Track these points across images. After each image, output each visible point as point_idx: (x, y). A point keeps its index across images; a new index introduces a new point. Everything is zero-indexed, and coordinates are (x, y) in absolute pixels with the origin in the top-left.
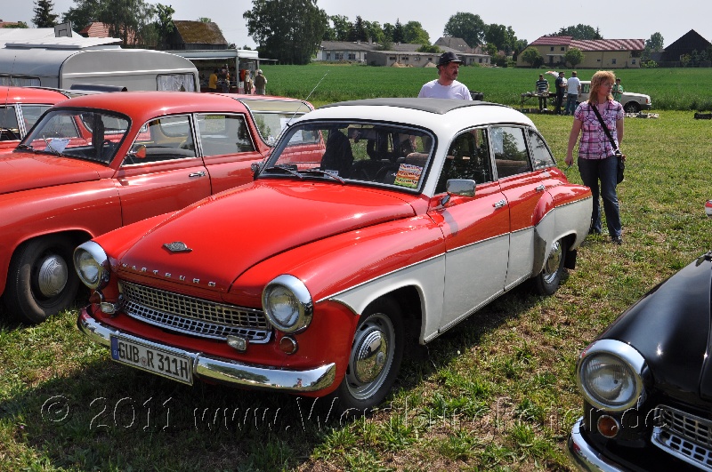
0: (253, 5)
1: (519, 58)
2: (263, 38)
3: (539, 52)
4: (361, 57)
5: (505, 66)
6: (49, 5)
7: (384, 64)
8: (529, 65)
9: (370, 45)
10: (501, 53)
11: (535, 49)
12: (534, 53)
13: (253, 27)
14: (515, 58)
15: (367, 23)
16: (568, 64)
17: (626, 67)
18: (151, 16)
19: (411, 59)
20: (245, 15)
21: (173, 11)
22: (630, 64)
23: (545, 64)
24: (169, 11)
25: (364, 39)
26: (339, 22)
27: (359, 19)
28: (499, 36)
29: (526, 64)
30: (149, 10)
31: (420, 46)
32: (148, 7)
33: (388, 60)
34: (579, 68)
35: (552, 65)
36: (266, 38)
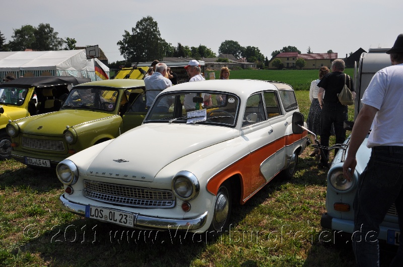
0: (123, 38)
1: (271, 64)
2: (129, 56)
3: (281, 61)
5: (263, 69)
6: (3, 40)
8: (276, 68)
9: (188, 59)
11: (279, 59)
12: (279, 62)
13: (123, 50)
16: (298, 67)
18: (61, 45)
20: (118, 44)
21: (76, 42)
23: (285, 67)
24: (74, 42)
26: (167, 47)
27: (180, 45)
28: (252, 53)
29: (274, 67)
30: (60, 42)
32: (59, 40)
34: (304, 69)
35: (288, 68)
36: (131, 56)
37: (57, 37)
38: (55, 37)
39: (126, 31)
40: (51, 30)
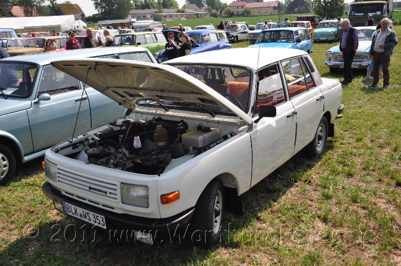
1: (223, 13)
2: (102, 10)
3: (232, 10)
4: (149, 16)
5: (217, 17)
7: (161, 20)
8: (228, 16)
9: (152, 10)
10: (214, 11)
11: (230, 8)
12: (229, 10)
13: (97, 5)
14: (221, 13)
16: (246, 14)
17: (272, 15)
19: (173, 16)
22: (273, 13)
23: (235, 15)
25: (149, 8)
29: (226, 15)
31: (176, 10)
33: (163, 18)
34: (250, 16)
35: (238, 15)
36: (104, 10)
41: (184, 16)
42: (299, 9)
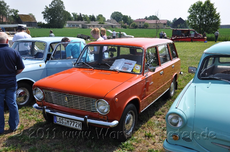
1: (130, 26)
2: (48, 20)
4: (80, 25)
5: (126, 28)
7: (87, 28)
8: (133, 27)
9: (83, 22)
10: (126, 24)
11: (135, 23)
13: (45, 17)
15: (83, 15)
16: (145, 27)
17: (162, 28)
18: (11, 13)
19: (95, 26)
20: (42, 13)
23: (138, 27)
24: (17, 11)
25: (82, 20)
26: (74, 15)
27: (80, 14)
28: (126, 19)
29: (132, 27)
30: (10, 11)
31: (99, 22)
32: (10, 10)
34: (148, 29)
35: (140, 28)
36: (49, 20)
37: (9, 8)
38: (7, 8)
39: (46, 6)
40: (5, 4)
41: (103, 26)
42: (180, 26)
